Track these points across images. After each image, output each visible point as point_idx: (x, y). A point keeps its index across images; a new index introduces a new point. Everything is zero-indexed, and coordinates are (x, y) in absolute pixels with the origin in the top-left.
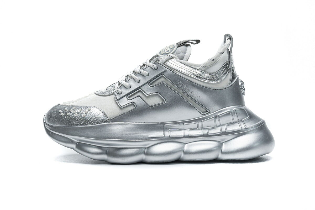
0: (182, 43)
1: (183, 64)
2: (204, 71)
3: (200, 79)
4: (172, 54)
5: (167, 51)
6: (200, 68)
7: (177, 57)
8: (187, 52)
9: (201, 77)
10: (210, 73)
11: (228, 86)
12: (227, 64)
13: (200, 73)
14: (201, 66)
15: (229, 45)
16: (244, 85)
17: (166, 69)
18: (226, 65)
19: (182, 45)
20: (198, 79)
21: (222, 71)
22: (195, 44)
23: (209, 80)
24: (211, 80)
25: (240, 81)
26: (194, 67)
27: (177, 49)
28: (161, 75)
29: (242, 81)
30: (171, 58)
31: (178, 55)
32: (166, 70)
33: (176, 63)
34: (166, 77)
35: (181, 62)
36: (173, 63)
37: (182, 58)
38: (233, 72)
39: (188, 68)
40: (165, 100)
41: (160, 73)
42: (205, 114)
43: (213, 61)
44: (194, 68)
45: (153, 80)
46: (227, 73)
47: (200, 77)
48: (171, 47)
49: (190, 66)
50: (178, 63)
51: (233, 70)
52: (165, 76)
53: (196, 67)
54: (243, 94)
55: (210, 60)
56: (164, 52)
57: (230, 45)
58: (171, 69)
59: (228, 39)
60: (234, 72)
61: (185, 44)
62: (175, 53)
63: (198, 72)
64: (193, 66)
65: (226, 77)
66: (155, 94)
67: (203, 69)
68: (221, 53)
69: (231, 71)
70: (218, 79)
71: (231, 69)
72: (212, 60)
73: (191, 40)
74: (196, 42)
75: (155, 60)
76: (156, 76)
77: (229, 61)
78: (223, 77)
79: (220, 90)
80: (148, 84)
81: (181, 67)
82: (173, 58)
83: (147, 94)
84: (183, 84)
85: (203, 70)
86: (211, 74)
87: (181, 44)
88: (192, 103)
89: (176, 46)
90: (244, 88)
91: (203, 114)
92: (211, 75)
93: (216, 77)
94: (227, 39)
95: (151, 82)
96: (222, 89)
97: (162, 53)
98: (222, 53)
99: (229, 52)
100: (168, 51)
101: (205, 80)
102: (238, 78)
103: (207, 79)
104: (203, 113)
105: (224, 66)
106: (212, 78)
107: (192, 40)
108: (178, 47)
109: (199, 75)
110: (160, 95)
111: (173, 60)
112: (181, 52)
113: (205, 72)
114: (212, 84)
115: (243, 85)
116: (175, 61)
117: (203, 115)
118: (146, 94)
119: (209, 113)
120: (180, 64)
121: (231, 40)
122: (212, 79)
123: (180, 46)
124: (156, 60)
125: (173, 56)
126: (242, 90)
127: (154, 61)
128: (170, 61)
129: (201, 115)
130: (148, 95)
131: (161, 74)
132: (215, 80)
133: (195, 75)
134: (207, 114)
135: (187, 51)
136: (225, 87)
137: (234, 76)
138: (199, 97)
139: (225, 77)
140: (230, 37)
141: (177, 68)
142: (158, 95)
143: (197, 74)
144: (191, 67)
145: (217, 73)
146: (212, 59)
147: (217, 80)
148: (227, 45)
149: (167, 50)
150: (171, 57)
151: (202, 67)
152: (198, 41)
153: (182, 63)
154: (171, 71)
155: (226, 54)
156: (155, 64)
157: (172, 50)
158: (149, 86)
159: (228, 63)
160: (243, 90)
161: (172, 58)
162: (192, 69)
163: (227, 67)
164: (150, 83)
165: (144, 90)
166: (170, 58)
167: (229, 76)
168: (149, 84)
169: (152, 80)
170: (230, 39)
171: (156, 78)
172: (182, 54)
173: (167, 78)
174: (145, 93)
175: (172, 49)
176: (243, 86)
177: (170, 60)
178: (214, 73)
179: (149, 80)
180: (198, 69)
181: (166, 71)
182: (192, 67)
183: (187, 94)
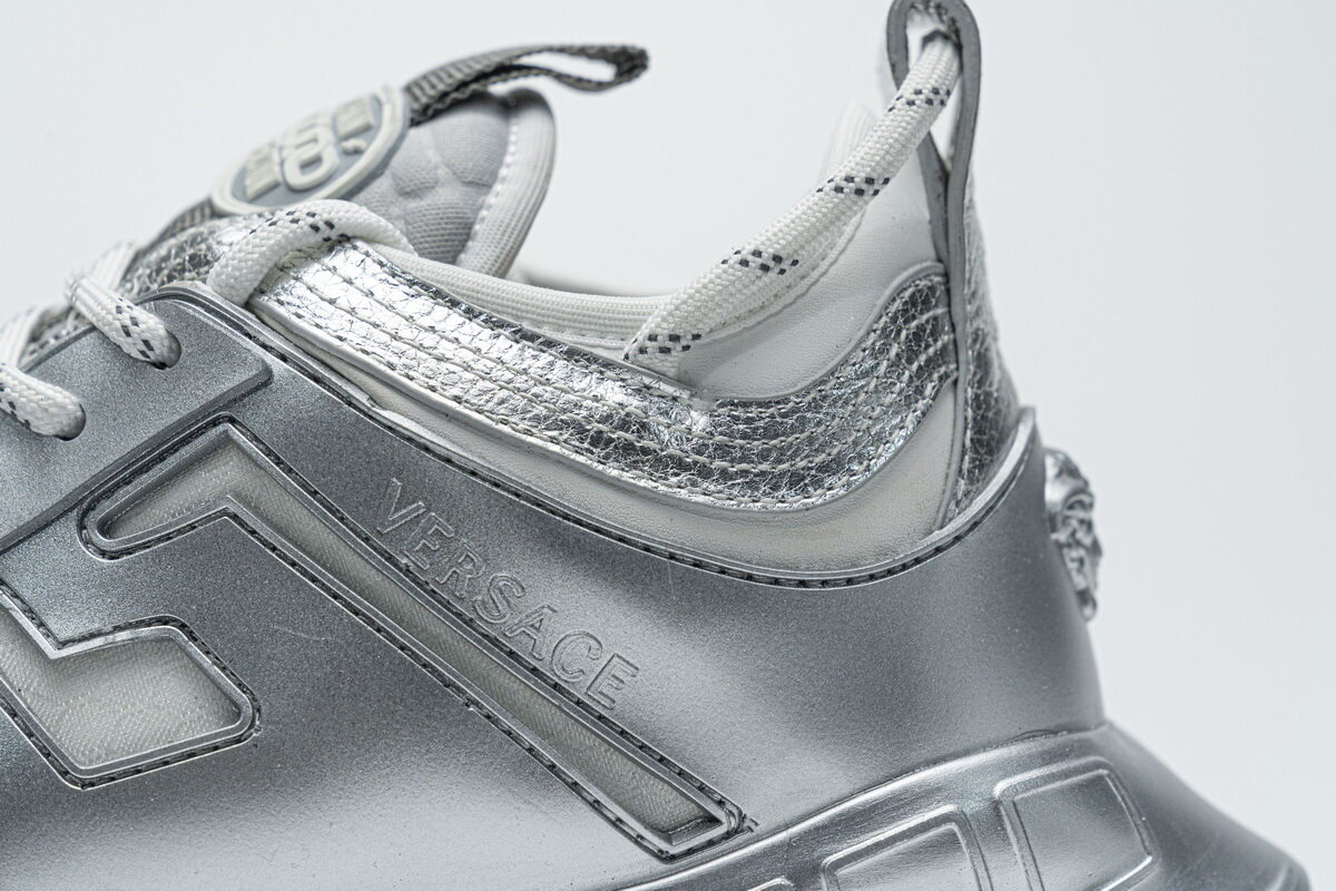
0: (463, 84)
1: (454, 304)
2: (681, 381)
3: (627, 476)
4: (349, 194)
5: (307, 165)
6: (630, 347)
7: (394, 230)
8: (503, 172)
9: (645, 451)
10: (745, 404)
11: (939, 536)
12: (919, 301)
13: (634, 403)
14: (645, 331)
15: (935, 99)
16: (1091, 506)
17: (270, 359)
18: (907, 314)
19: (456, 105)
20: (612, 471)
21: (865, 374)
22: (600, 86)
23: (725, 475)
24: (752, 486)
25: (1051, 471)
26: (568, 338)
27: (402, 137)
28: (215, 423)
29: (1069, 470)
30: (334, 235)
31: (413, 205)
32: (268, 371)
33: (381, 291)
34: (269, 453)
35: (426, 287)
36: (352, 297)
37: (450, 242)
38: (981, 383)
39: (504, 346)
40: (248, 710)
41: (196, 405)
42: (690, 852)
43: (773, 275)
44: (571, 354)
45: (127, 482)
46: (920, 391)
47: (628, 448)
48: (351, 123)
49: (526, 326)
50: (398, 294)
51: (983, 362)
52: (255, 438)
53: (587, 342)
54: (1085, 597)
55: (744, 263)
56: (273, 174)
57: (952, 101)
58: (320, 360)
59: (927, 40)
60: (996, 375)
61: (500, 88)
62: (383, 185)
63: (613, 394)
64: (560, 328)
65: (908, 439)
66: (144, 641)
67: (668, 364)
68: (860, 192)
69: (967, 371)
70: (824, 468)
71: (967, 355)
72: (765, 268)
73: (550, 49)
74: (604, 72)
75: (166, 259)
76: (159, 440)
77: (940, 268)
78: (880, 439)
79: (850, 581)
80: (67, 527)
81: (429, 340)
82: (345, 240)
83: (63, 636)
84: (450, 532)
85: (661, 376)
86: (754, 412)
87: (445, 95)
88: (545, 734)
89: (396, 109)
90: (1087, 541)
91: (664, 846)
92: (749, 421)
93: (811, 440)
94: (915, 35)
95: (107, 507)
96: (872, 577)
97: (255, 184)
98: (865, 187)
99: (945, 177)
100: (315, 161)
101: (684, 477)
102: (1034, 438)
103: (705, 473)
104: (667, 834)
105: (894, 319)
106: (764, 456)
107: (562, 50)
108: (415, 123)
109: (624, 425)
110: (193, 648)
111: (345, 260)
112: (442, 172)
113: (685, 395)
114: (764, 520)
115: (1082, 504)
116: (372, 277)
117: (673, 858)
118: (49, 634)
119: (728, 835)
120: (424, 302)
121: (959, 48)
122: (765, 467)
123: (437, 114)
124: (174, 262)
125: (350, 214)
126: (1073, 566)
127: (159, 271)
128: (313, 274)
129: (645, 863)
130: (63, 644)
131: (212, 416)
132: (796, 481)
133: (581, 431)
134: (711, 843)
135: (508, 159)
136: (905, 553)
137: (994, 424)
138: (618, 668)
139: (898, 439)
140: (953, 21)
141: (380, 354)
142: (183, 649)
143: (603, 410)
144: (532, 337)
145: (815, 406)
146: (766, 258)
147: (817, 483)
148: (920, 100)
149: (308, 153)
150: (330, 225)
151: (652, 338)
152: (629, 63)
153: (438, 294)
154: (317, 380)
155: (906, 199)
156: (157, 311)
157: (357, 152)
158: (87, 542)
159: (932, 289)
160: (1081, 561)
161: (336, 240)
162: (545, 358)
163: (921, 328)
164: (90, 508)
165: (27, 594)
166: (319, 237)
167: (946, 428)
168: (81, 527)
169: (117, 486)
170: (946, 37)
171: (161, 458)
172: (448, 196)
173: (279, 462)
174: (41, 625)
175: (351, 144)
176: (1082, 522)
177: (317, 266)
178: (786, 400)
179: (84, 487)
180: (608, 365)
181: (266, 384)
182: (550, 344)
183: (494, 641)
